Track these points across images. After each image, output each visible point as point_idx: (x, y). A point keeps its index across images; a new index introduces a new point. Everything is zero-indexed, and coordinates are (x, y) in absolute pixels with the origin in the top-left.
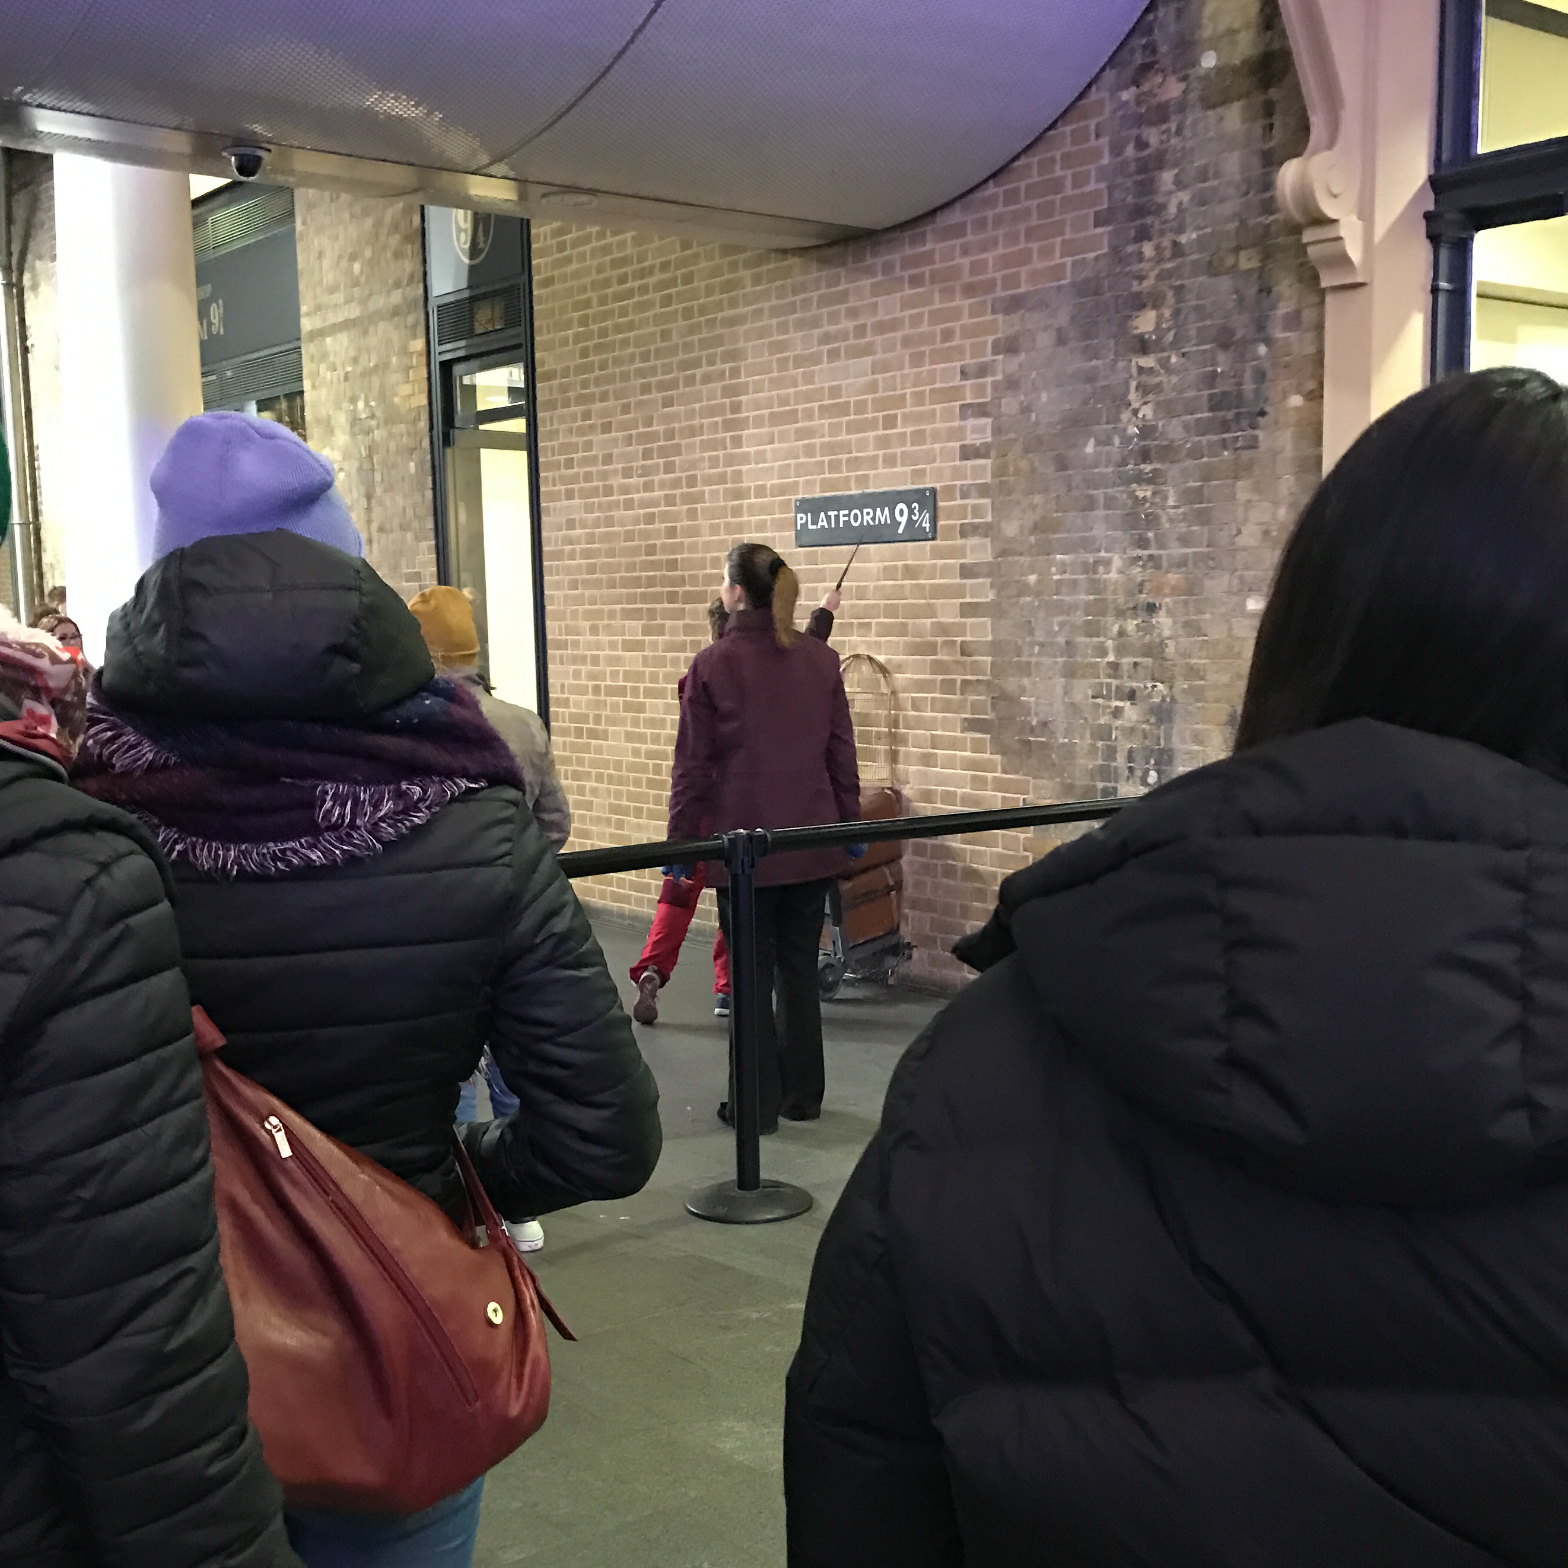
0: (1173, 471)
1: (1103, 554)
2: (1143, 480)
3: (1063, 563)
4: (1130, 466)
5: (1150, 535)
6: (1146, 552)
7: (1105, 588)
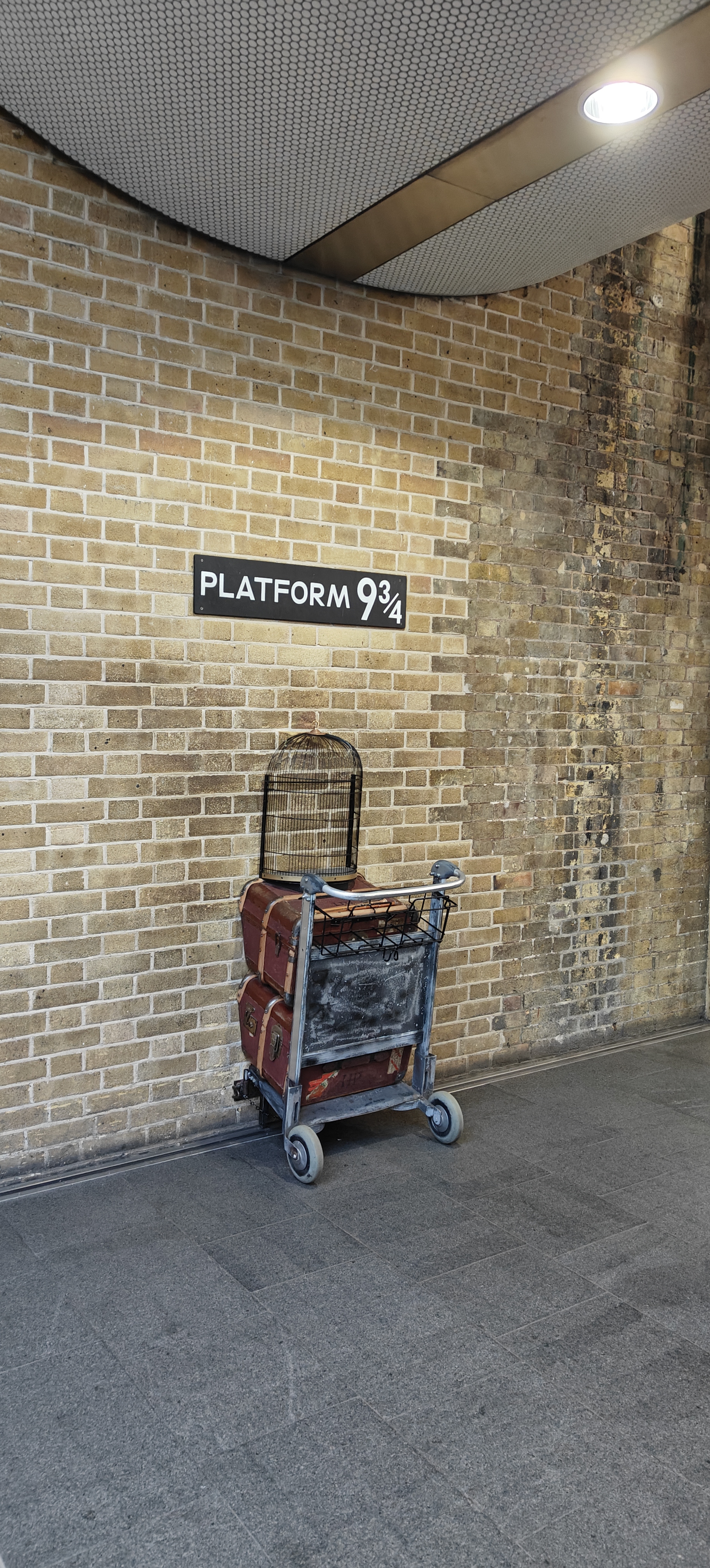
0: (625, 602)
1: (569, 659)
2: (603, 604)
3: (536, 664)
4: (591, 592)
5: (607, 648)
6: (604, 662)
7: (571, 687)
